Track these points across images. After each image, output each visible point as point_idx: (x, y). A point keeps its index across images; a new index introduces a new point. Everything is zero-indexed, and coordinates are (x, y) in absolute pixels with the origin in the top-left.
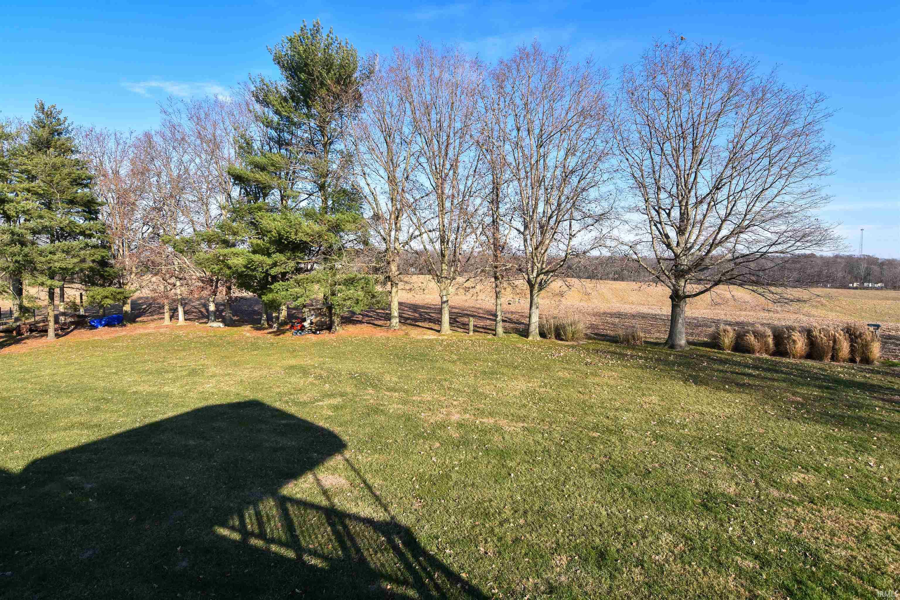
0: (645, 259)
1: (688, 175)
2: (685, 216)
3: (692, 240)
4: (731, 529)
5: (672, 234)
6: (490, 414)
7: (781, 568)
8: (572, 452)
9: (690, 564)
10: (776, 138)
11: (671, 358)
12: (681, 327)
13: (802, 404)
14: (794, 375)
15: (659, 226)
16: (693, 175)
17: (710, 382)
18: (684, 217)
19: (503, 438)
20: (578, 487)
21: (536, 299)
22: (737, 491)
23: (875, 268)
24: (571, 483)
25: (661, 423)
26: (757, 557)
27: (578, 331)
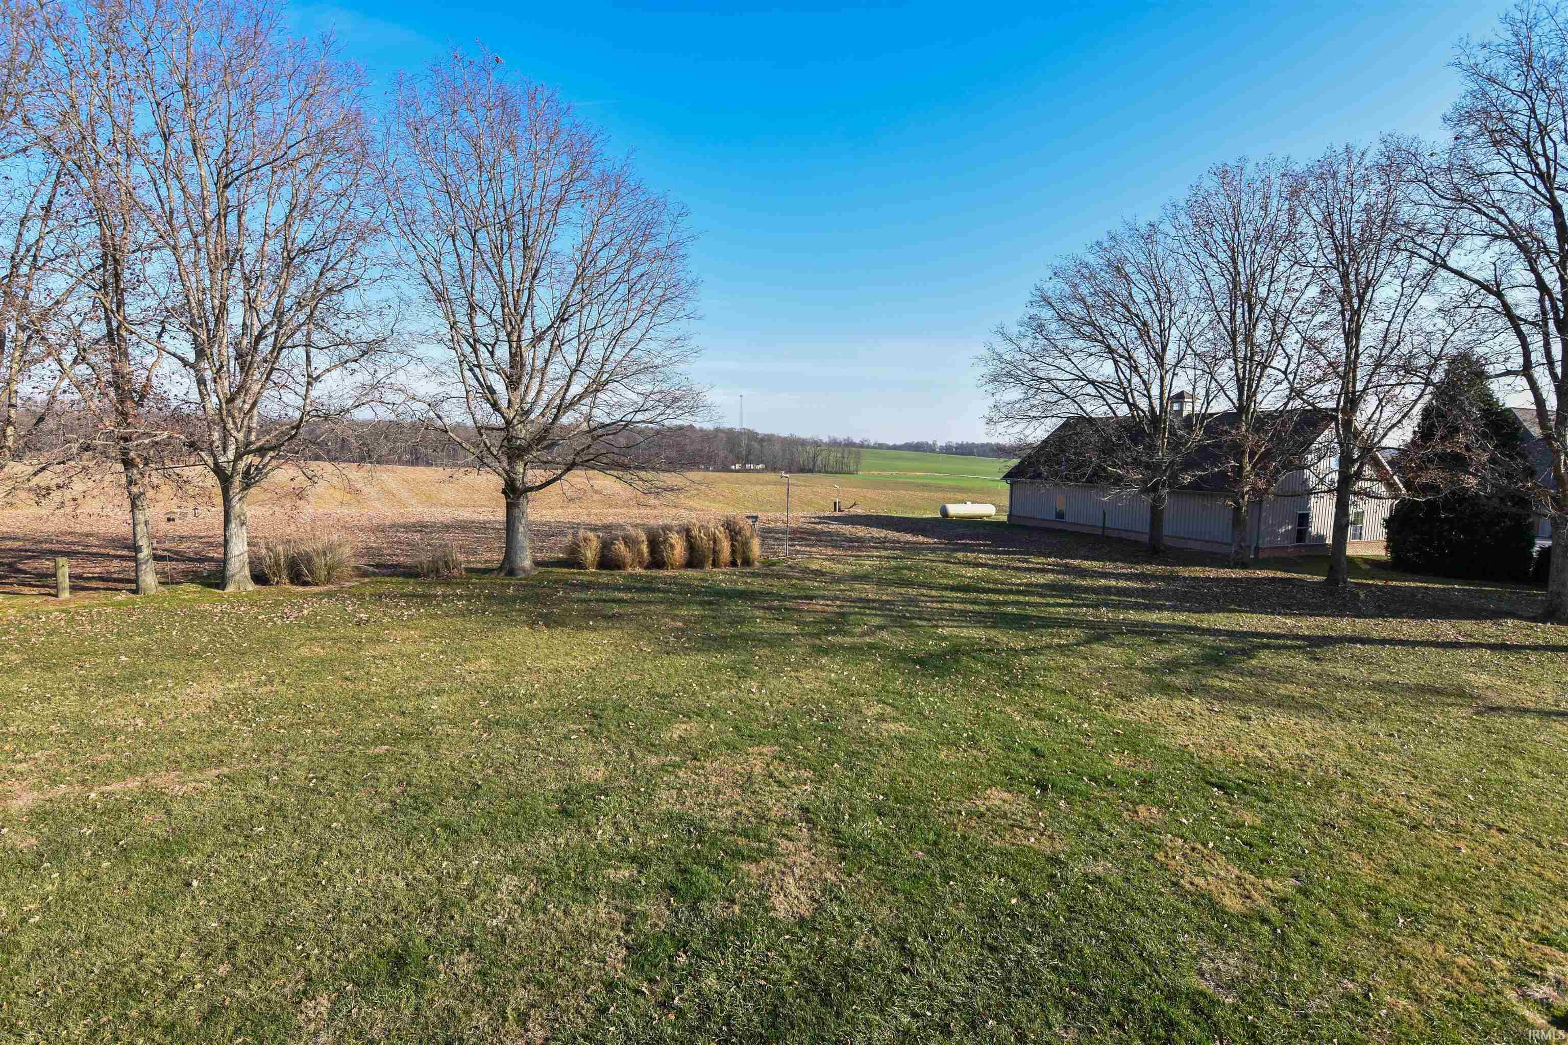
0: (458, 427)
1: (518, 291)
2: (518, 359)
3: (529, 399)
4: (600, 832)
5: (499, 385)
6: (128, 769)
7: (662, 861)
8: (332, 795)
9: (545, 910)
10: (635, 257)
11: (511, 591)
12: (523, 539)
13: (683, 630)
14: (674, 593)
15: (477, 370)
16: (526, 292)
17: (567, 621)
18: (516, 358)
19: (169, 813)
20: (348, 857)
21: (237, 506)
22: (607, 773)
23: (756, 445)
24: (334, 853)
25: (497, 700)
26: (633, 859)
27: (340, 564)
